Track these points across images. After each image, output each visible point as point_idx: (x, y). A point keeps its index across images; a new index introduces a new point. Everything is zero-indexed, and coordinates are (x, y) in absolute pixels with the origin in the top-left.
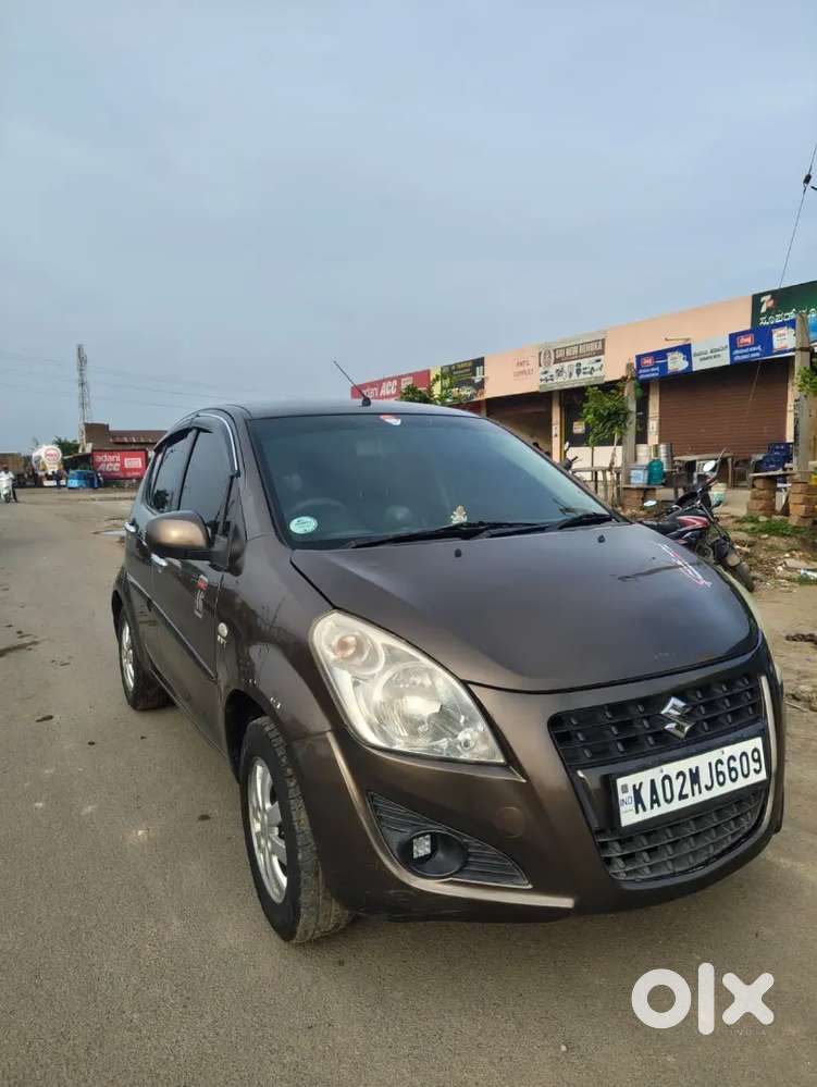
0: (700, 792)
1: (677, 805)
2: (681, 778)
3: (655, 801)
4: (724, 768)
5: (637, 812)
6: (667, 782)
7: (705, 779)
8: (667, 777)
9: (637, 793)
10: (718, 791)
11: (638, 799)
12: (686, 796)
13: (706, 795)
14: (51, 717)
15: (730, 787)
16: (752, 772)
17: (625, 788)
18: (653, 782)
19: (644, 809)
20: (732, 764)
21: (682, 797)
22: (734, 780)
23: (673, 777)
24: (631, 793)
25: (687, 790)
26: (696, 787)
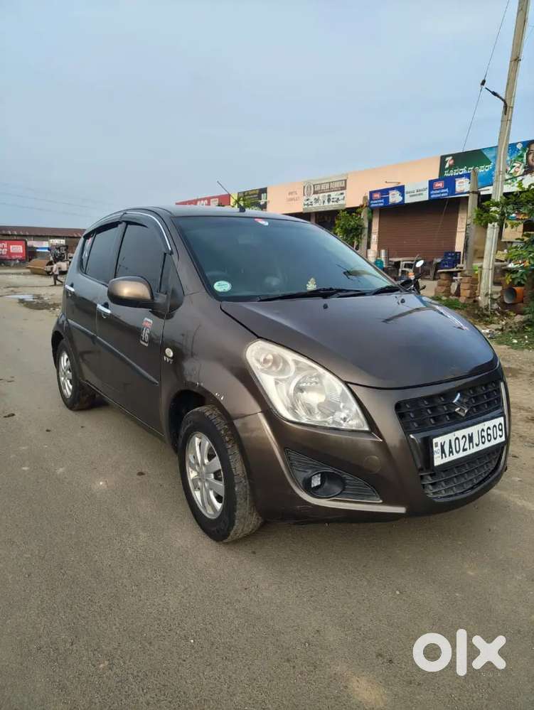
0: (473, 447)
1: (462, 454)
2: (464, 439)
3: (451, 452)
4: (485, 434)
5: (442, 458)
6: (457, 441)
7: (476, 440)
8: (457, 438)
9: (442, 447)
10: (482, 447)
11: (443, 451)
12: (466, 450)
13: (476, 449)
14: (13, 415)
15: (488, 445)
16: (498, 437)
17: (436, 444)
18: (450, 441)
19: (446, 457)
20: (490, 432)
21: (465, 450)
22: (489, 441)
23: (460, 439)
24: (439, 447)
25: (467, 446)
26: (471, 444)
